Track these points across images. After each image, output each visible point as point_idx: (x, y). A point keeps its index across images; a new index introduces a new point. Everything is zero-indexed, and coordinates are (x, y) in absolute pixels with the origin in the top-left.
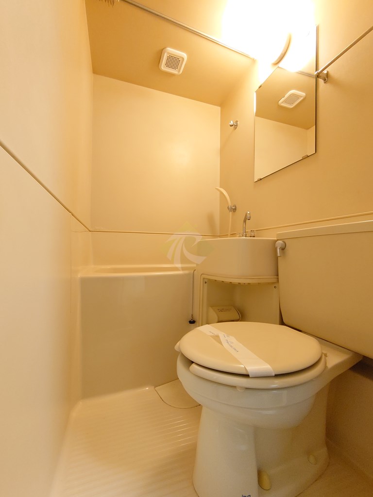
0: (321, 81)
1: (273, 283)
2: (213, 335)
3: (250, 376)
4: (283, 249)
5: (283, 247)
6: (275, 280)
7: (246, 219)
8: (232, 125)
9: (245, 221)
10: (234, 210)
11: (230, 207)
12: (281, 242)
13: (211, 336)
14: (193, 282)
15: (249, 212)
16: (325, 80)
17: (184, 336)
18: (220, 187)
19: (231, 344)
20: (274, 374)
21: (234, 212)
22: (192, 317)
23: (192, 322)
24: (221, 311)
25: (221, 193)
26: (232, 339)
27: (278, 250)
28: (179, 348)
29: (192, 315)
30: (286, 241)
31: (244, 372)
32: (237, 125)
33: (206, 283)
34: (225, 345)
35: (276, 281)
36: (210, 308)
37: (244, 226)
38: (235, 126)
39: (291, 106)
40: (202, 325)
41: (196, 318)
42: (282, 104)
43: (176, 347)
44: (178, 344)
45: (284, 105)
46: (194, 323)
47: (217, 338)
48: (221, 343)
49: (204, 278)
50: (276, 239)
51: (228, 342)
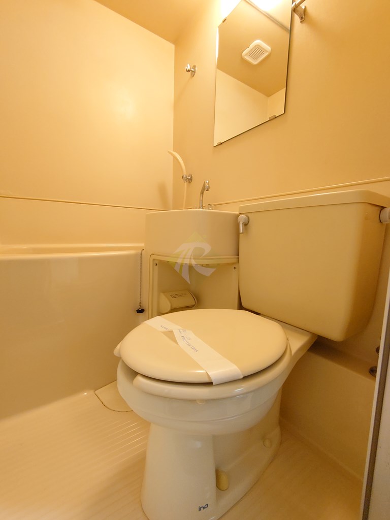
0: (297, 18)
1: (233, 264)
2: (165, 330)
3: (214, 384)
4: (246, 225)
5: (247, 222)
6: (234, 260)
7: (205, 189)
8: (188, 71)
9: (202, 193)
10: (190, 180)
11: (185, 176)
12: (244, 216)
13: (162, 332)
14: (141, 263)
15: (207, 182)
16: (302, 17)
17: (128, 335)
18: (174, 151)
19: (188, 341)
20: (242, 377)
21: (189, 182)
22: (140, 305)
23: (141, 311)
24: (175, 296)
25: (175, 158)
26: (190, 334)
27: (241, 225)
28: (119, 353)
29: (140, 303)
30: (250, 215)
31: (206, 380)
32: (195, 72)
33: (156, 265)
34: (181, 343)
35: (236, 262)
36: (162, 294)
37: (201, 199)
38: (192, 72)
39: (255, 62)
40: (152, 318)
41: (145, 306)
42: (246, 57)
43: (116, 352)
44: (118, 347)
45: (248, 58)
46: (143, 312)
47: (170, 334)
48: (175, 341)
49: (154, 260)
50: (238, 213)
51: (184, 339)
